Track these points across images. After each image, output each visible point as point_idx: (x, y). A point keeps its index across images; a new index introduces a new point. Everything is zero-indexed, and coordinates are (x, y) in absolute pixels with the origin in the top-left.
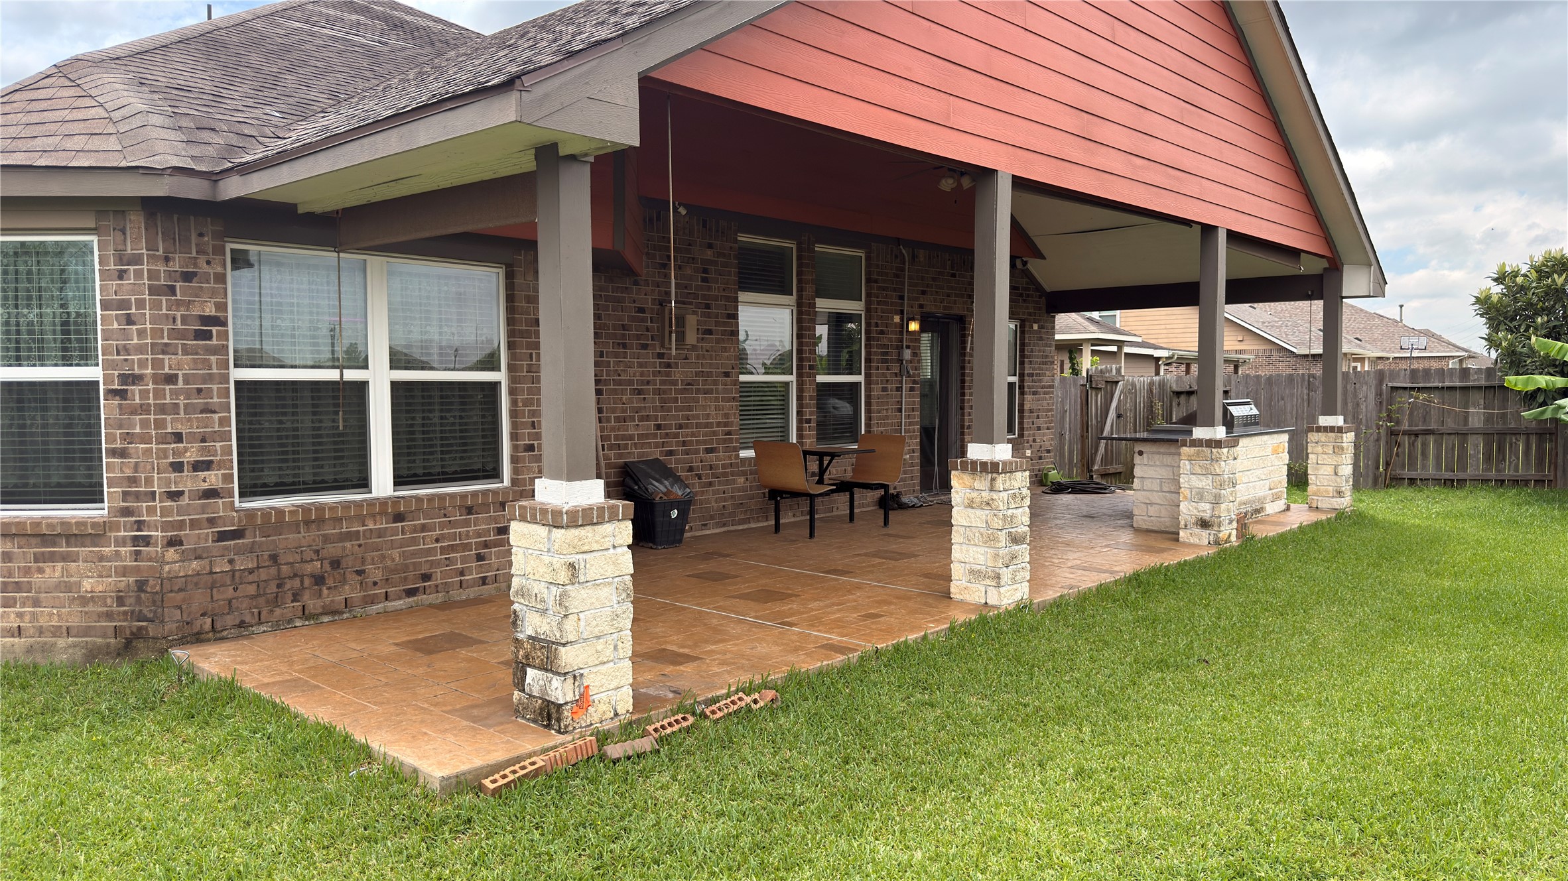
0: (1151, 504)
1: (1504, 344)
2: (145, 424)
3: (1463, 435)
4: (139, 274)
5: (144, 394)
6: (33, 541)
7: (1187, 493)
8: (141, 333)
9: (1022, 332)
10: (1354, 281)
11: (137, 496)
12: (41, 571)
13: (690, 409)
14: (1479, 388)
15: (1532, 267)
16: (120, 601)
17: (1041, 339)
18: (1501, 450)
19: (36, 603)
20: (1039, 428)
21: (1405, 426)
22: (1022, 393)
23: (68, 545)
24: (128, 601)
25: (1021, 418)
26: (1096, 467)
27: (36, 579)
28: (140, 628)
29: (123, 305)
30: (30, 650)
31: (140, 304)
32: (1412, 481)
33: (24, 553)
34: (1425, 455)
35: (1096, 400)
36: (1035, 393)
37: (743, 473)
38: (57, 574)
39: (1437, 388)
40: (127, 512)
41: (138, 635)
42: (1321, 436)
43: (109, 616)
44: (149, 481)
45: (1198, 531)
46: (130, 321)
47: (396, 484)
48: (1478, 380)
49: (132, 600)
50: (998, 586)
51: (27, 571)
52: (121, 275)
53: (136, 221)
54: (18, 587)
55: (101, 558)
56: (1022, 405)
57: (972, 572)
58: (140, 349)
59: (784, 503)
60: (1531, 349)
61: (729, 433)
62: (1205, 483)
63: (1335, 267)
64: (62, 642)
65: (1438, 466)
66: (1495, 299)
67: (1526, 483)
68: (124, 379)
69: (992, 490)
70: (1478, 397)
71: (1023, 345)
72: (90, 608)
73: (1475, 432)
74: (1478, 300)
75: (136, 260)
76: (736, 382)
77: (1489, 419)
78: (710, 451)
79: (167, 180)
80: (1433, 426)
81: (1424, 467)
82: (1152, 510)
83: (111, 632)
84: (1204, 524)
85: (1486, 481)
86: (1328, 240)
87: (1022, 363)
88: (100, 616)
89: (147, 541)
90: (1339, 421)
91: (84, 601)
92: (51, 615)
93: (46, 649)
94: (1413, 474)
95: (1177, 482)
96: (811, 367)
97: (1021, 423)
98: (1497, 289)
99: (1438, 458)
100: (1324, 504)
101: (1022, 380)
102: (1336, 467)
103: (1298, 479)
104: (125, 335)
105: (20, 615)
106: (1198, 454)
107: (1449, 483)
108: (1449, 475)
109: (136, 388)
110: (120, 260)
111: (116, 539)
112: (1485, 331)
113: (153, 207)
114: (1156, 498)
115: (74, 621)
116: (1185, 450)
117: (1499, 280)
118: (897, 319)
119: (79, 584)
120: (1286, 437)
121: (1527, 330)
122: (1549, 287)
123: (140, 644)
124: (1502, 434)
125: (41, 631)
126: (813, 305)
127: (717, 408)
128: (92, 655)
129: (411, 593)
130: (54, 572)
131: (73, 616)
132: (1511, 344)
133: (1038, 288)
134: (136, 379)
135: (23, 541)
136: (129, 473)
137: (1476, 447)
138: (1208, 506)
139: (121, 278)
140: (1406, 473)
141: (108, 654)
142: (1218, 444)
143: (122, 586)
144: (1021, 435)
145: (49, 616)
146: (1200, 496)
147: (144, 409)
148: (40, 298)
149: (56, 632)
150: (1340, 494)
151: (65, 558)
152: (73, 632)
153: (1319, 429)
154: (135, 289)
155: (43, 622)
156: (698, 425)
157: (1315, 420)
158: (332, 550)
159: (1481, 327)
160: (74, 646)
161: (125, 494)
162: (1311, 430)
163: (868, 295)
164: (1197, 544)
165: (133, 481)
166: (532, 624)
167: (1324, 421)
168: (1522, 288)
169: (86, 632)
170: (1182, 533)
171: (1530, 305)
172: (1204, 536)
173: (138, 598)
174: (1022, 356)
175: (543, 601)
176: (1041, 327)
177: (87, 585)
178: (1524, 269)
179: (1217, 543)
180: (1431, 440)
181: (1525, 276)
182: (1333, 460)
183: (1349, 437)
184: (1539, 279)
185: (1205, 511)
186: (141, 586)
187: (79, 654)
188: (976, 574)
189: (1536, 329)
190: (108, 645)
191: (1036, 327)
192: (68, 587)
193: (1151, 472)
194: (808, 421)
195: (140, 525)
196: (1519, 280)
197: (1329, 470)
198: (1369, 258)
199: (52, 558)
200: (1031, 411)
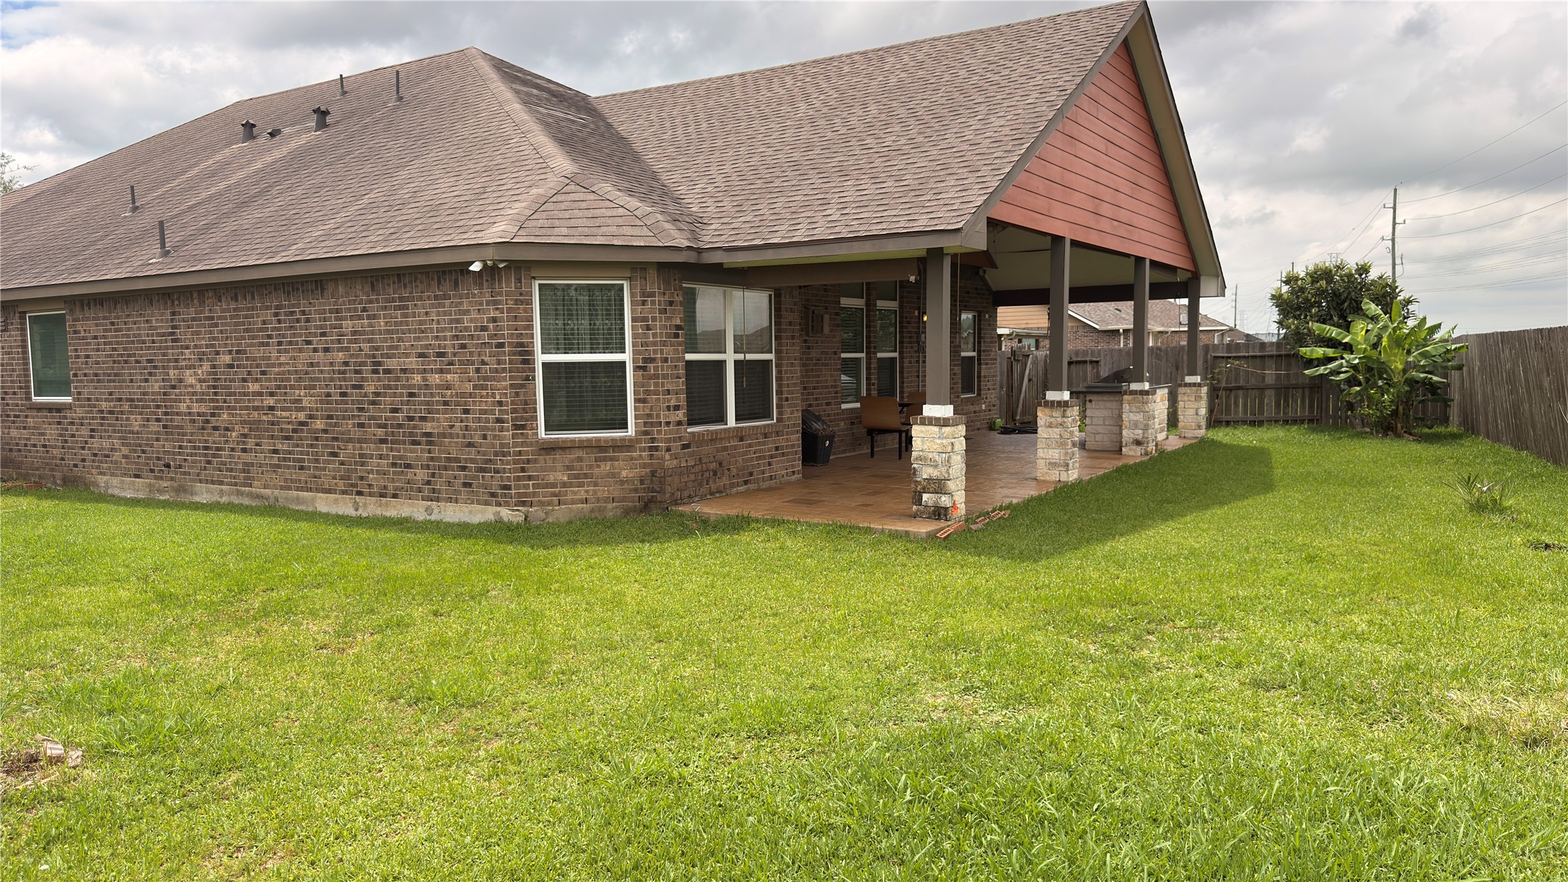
0: (1098, 434)
1: (1293, 327)
2: (656, 385)
3: (1262, 390)
4: (653, 303)
5: (656, 368)
6: (595, 450)
7: (1127, 424)
8: (654, 335)
9: (980, 320)
10: (1207, 285)
11: (652, 424)
12: (598, 466)
13: (818, 376)
14: (1271, 356)
15: (1307, 274)
16: (642, 482)
17: (990, 325)
18: (1286, 400)
19: (596, 485)
20: (989, 389)
21: (1223, 385)
22: (980, 364)
23: (614, 452)
24: (646, 482)
25: (979, 381)
26: (1018, 418)
27: (596, 471)
28: (653, 497)
29: (645, 319)
30: (592, 510)
31: (654, 319)
32: (1228, 423)
33: (588, 457)
34: (1236, 404)
35: (1017, 368)
36: (987, 364)
37: (843, 420)
38: (608, 468)
39: (1244, 357)
40: (646, 433)
41: (652, 500)
42: (1187, 390)
43: (636, 490)
44: (658, 416)
45: (1134, 447)
46: (648, 328)
47: (736, 420)
48: (1272, 351)
49: (649, 481)
50: (1068, 470)
51: (591, 467)
52: (644, 303)
53: (652, 274)
54: (586, 476)
55: (632, 459)
56: (979, 372)
57: (1050, 464)
58: (654, 344)
59: (878, 438)
60: (1309, 330)
61: (836, 393)
62: (1139, 417)
63: (1195, 277)
64: (610, 506)
65: (1245, 412)
66: (1285, 296)
67: (1302, 422)
68: (645, 360)
69: (1063, 417)
70: (1271, 363)
71: (980, 329)
72: (626, 486)
73: (1269, 387)
74: (1273, 297)
75: (652, 295)
76: (840, 358)
77: (1278, 377)
78: (828, 404)
79: (685, 253)
80: (1242, 383)
81: (1236, 412)
82: (1098, 438)
83: (637, 499)
84: (1138, 443)
85: (1277, 421)
86: (1194, 261)
87: (979, 343)
88: (631, 490)
89: (657, 449)
90: (1198, 379)
91: (622, 482)
92: (604, 491)
93: (601, 510)
94: (1228, 418)
95: (1120, 416)
96: (875, 348)
97: (979, 385)
98: (1285, 289)
99: (1245, 406)
100: (1189, 434)
101: (979, 355)
102: (1197, 409)
103: (1173, 421)
104: (646, 336)
105: (587, 491)
106: (1134, 399)
107: (1253, 423)
108: (1253, 418)
109: (652, 365)
110: (643, 294)
111: (640, 448)
112: (1276, 317)
113: (661, 266)
114: (1101, 429)
115: (616, 494)
116: (1126, 397)
117: (1287, 282)
118: (916, 313)
119: (619, 473)
120: (1166, 391)
121: (1305, 318)
122: (1318, 289)
123: (652, 506)
124: (1287, 388)
125: (598, 500)
126: (875, 305)
127: (831, 376)
128: (627, 512)
129: (746, 482)
130: (606, 467)
131: (616, 491)
132: (1297, 328)
133: (988, 288)
134: (652, 360)
135: (589, 450)
136: (647, 411)
137: (1270, 398)
138: (1140, 432)
139: (643, 305)
140: (1224, 418)
141: (635, 511)
142: (1147, 393)
143: (643, 473)
144: (979, 394)
145: (603, 492)
146: (1136, 425)
147: (656, 376)
148: (577, 315)
149: (606, 500)
150: (1199, 427)
151: (612, 459)
152: (616, 500)
153: (1187, 385)
154: (652, 311)
155: (599, 495)
156: (822, 387)
157: (1183, 380)
158: (720, 456)
159: (1274, 314)
160: (617, 507)
161: (645, 423)
162: (1180, 385)
163: (901, 297)
164: (1132, 454)
165: (649, 416)
166: (926, 473)
167: (1189, 379)
168: (1302, 290)
169: (624, 499)
170: (1123, 449)
171: (1307, 300)
172: (1138, 450)
173: (652, 480)
174: (980, 337)
175: (935, 461)
176: (990, 317)
177: (624, 473)
178: (1302, 275)
179: (1146, 454)
180: (1241, 393)
181: (1302, 279)
182: (1195, 405)
183: (1205, 390)
184: (1312, 283)
185: (1139, 433)
186: (653, 473)
187: (619, 512)
188: (1053, 465)
189: (1311, 316)
190: (635, 506)
191: (987, 316)
192: (614, 475)
193: (1098, 413)
194: (874, 384)
195: (653, 440)
196: (1299, 282)
197: (1192, 412)
198: (1218, 273)
199: (605, 459)
200: (985, 377)
